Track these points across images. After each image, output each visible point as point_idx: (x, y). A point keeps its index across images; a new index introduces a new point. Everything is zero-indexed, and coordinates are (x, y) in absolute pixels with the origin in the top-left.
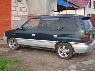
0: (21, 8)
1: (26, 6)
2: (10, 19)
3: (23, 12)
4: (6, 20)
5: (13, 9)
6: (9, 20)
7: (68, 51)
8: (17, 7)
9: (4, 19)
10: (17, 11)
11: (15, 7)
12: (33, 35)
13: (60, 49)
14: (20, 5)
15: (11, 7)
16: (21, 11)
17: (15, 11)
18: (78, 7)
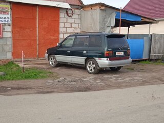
0: (71, 24)
1: (78, 21)
2: (58, 37)
3: (74, 28)
4: (53, 38)
5: (61, 25)
6: (56, 38)
7: (94, 66)
8: (67, 22)
9: (51, 37)
10: (66, 28)
11: (64, 23)
12: (68, 52)
13: (88, 65)
14: (70, 20)
15: (59, 23)
16: (71, 27)
17: (64, 27)
18: (154, 20)
